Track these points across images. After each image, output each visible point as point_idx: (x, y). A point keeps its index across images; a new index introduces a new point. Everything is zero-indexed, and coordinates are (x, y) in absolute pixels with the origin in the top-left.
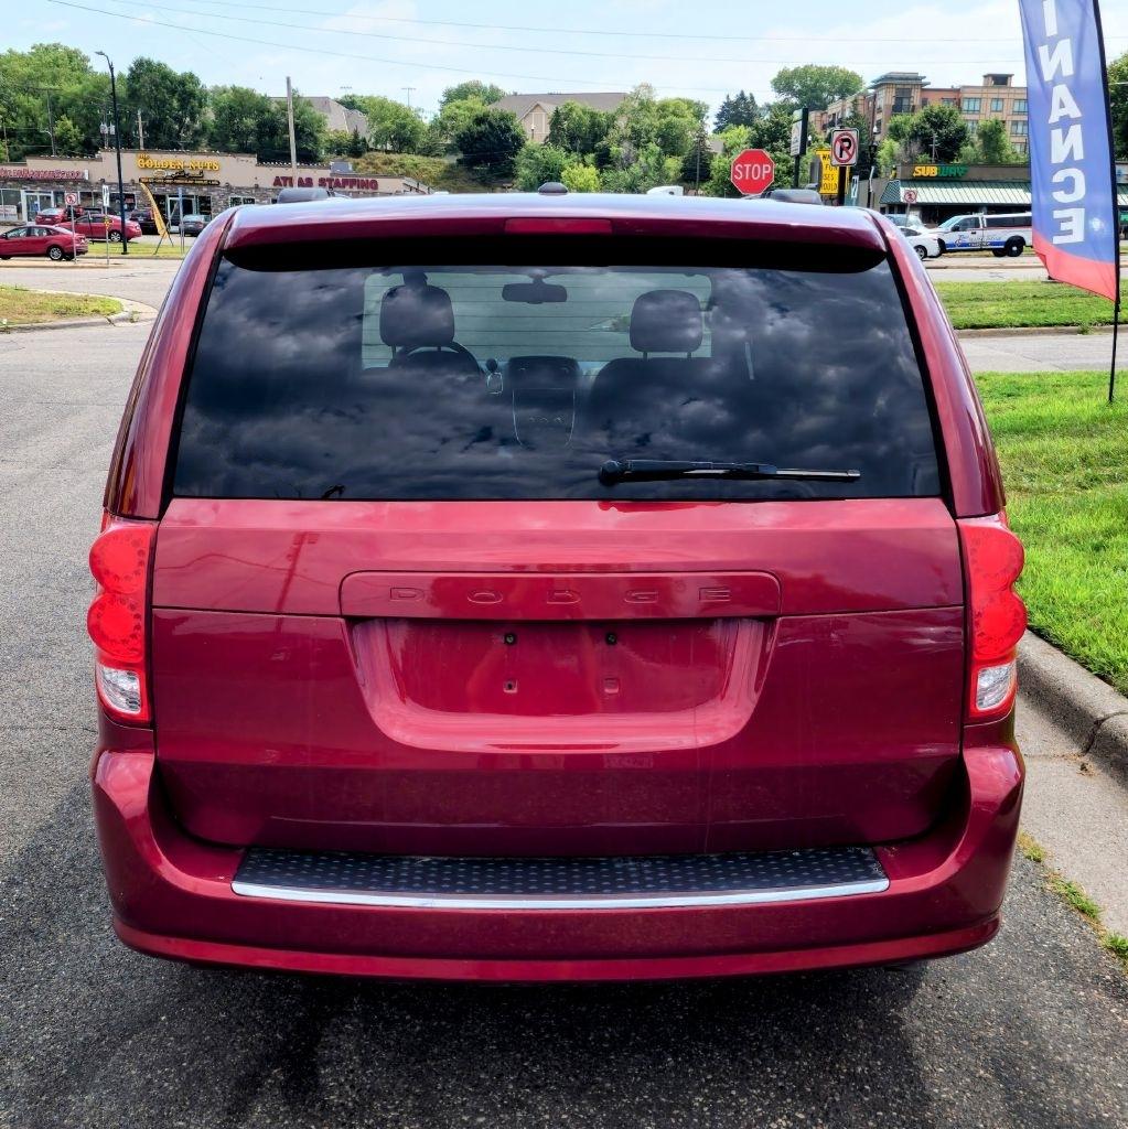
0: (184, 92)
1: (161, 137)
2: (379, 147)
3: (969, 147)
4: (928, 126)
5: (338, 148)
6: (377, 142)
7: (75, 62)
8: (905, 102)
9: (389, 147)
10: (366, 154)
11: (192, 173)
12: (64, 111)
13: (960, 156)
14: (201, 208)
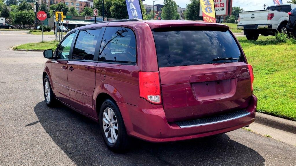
3: (69, 13)
4: (60, 7)
8: (53, 2)
13: (67, 14)
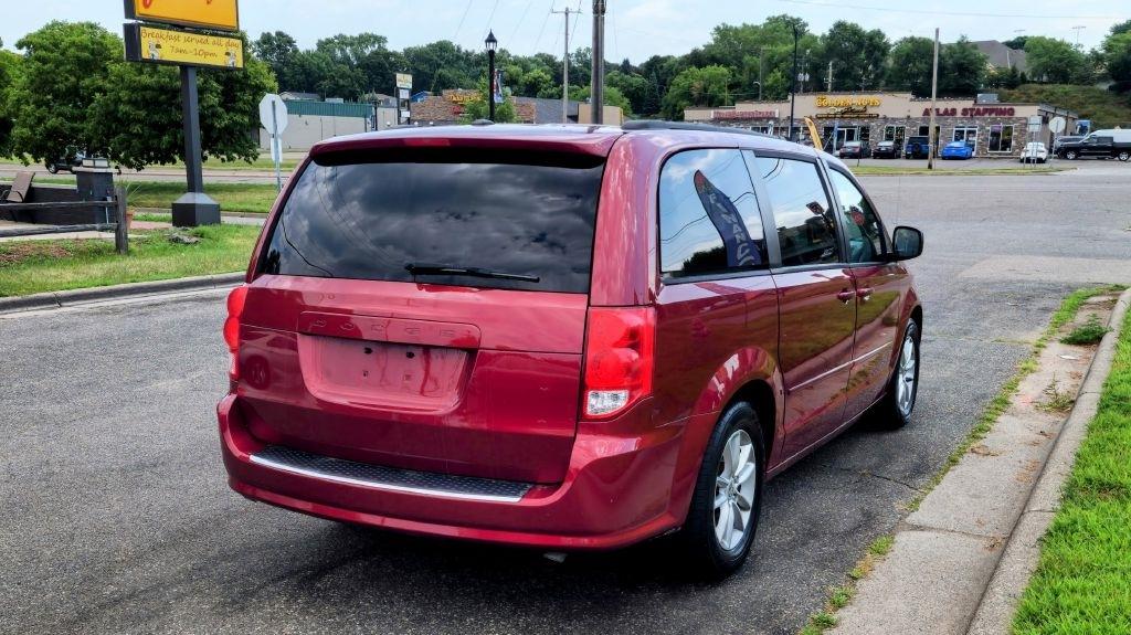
0: (872, 45)
1: (846, 83)
2: (1035, 79)
5: (995, 83)
6: (1034, 75)
7: (794, 28)
9: (1045, 78)
10: (1021, 87)
11: (857, 109)
12: (776, 66)
14: (862, 136)
